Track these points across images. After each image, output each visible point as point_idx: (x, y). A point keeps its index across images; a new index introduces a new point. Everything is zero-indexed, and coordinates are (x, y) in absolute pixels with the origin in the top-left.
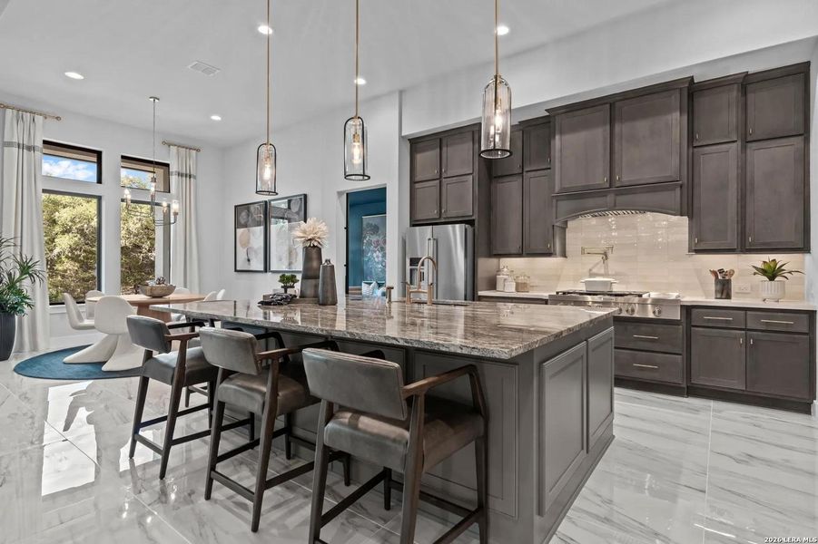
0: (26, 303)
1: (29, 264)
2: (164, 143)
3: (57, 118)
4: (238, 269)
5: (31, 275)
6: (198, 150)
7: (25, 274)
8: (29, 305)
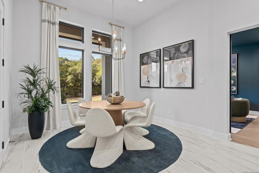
0: (50, 105)
1: (52, 84)
2: (110, 24)
3: (65, 9)
4: (141, 86)
5: (53, 90)
6: (123, 28)
7: (50, 89)
8: (51, 106)
